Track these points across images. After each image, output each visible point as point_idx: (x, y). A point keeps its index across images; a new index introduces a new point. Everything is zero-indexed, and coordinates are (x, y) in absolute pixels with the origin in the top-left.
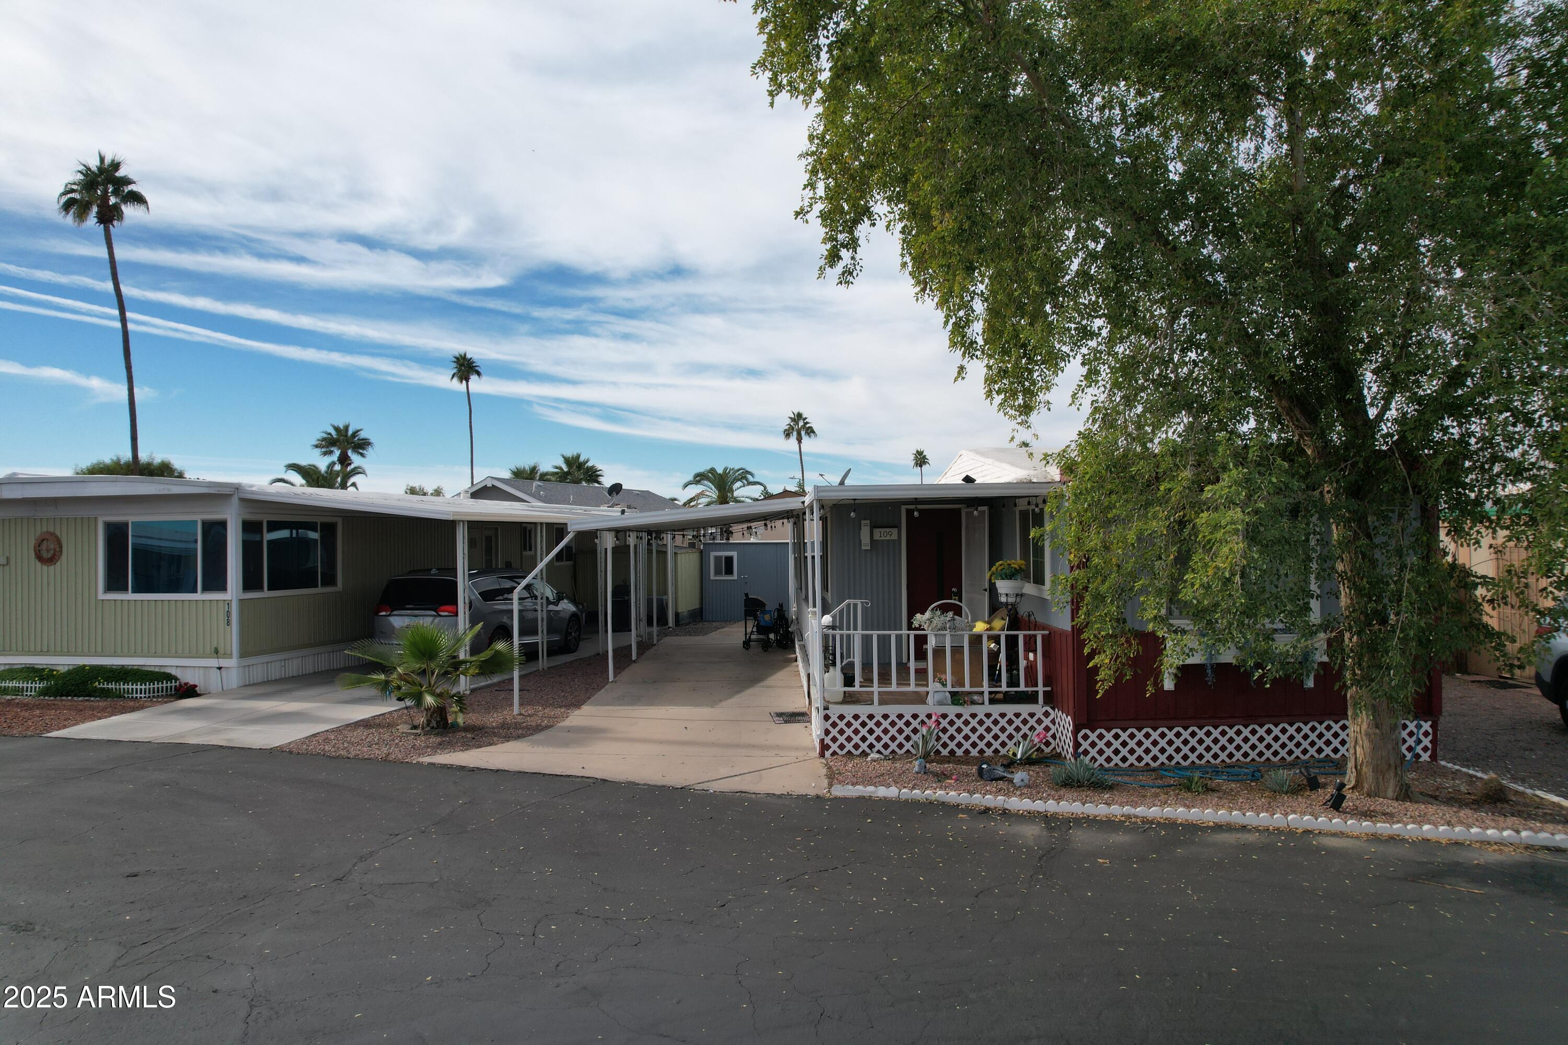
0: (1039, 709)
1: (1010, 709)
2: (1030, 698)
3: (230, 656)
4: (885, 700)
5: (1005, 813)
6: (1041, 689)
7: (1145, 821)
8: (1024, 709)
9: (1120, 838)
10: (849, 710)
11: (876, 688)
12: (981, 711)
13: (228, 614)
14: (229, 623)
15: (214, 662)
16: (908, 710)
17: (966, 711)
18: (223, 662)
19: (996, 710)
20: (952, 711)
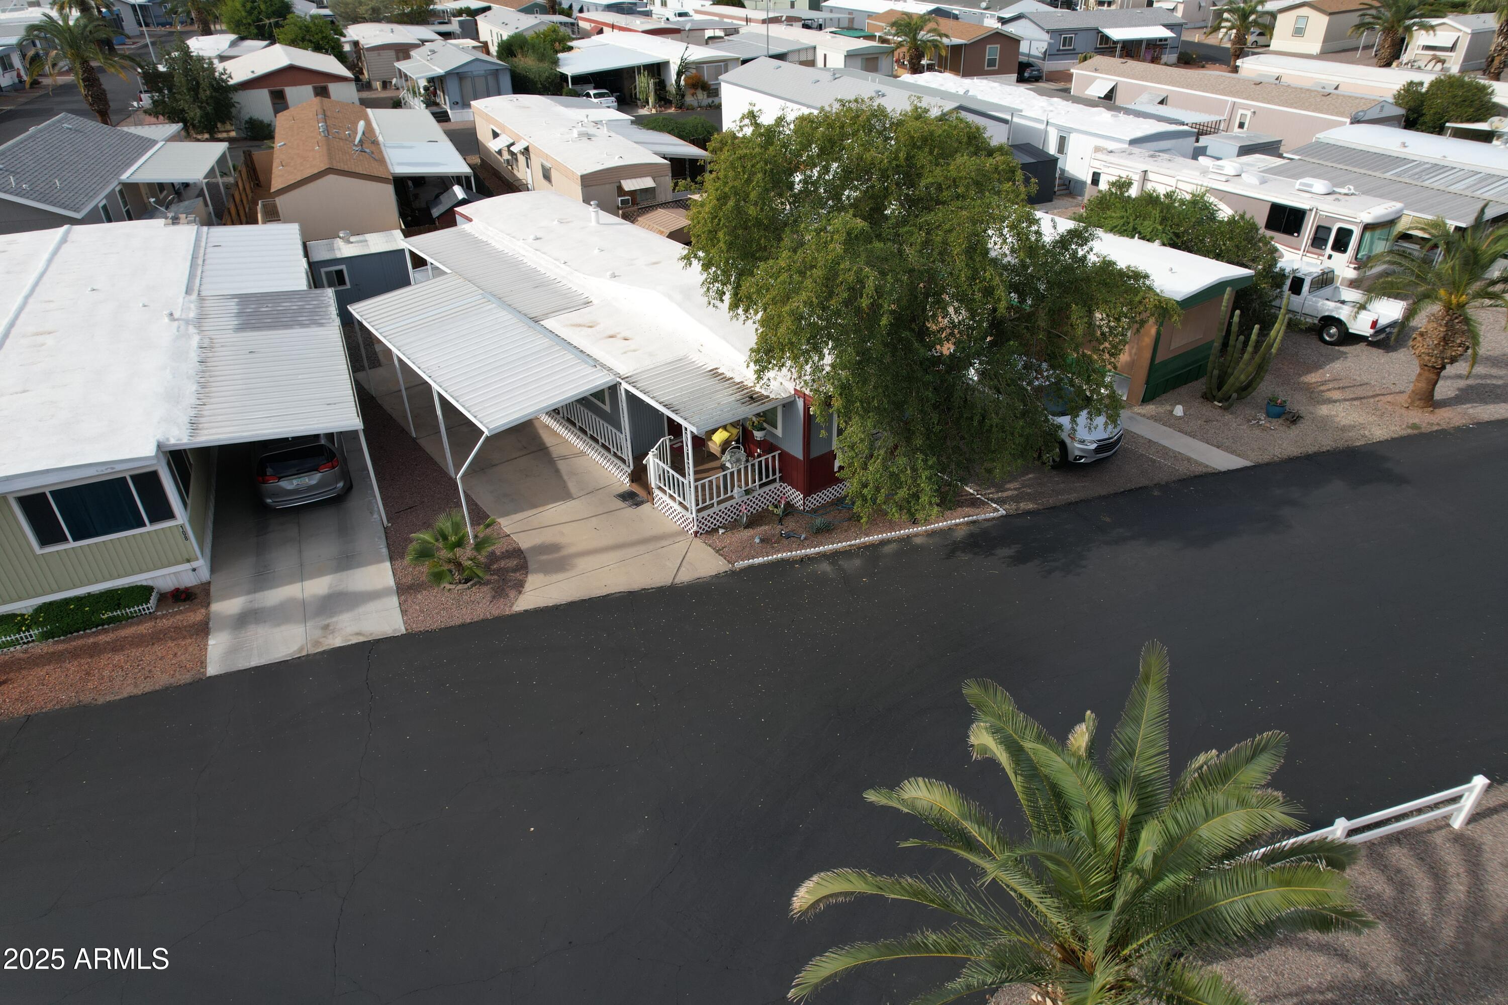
0: (777, 485)
1: (766, 489)
2: (774, 481)
3: (197, 559)
4: (719, 503)
5: (809, 559)
6: (778, 475)
7: (859, 547)
8: (772, 487)
9: (857, 562)
10: (705, 514)
11: (715, 500)
12: (756, 494)
13: (184, 533)
14: (186, 538)
15: (187, 566)
16: (728, 504)
17: (750, 497)
18: (195, 564)
19: (761, 491)
20: (745, 498)
